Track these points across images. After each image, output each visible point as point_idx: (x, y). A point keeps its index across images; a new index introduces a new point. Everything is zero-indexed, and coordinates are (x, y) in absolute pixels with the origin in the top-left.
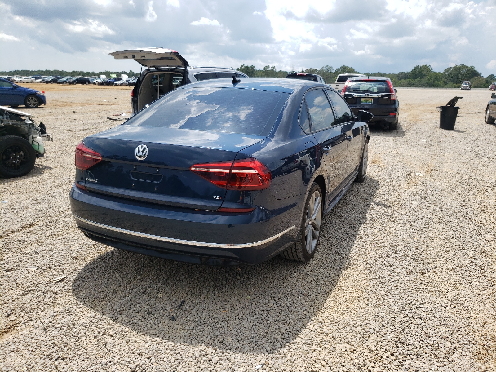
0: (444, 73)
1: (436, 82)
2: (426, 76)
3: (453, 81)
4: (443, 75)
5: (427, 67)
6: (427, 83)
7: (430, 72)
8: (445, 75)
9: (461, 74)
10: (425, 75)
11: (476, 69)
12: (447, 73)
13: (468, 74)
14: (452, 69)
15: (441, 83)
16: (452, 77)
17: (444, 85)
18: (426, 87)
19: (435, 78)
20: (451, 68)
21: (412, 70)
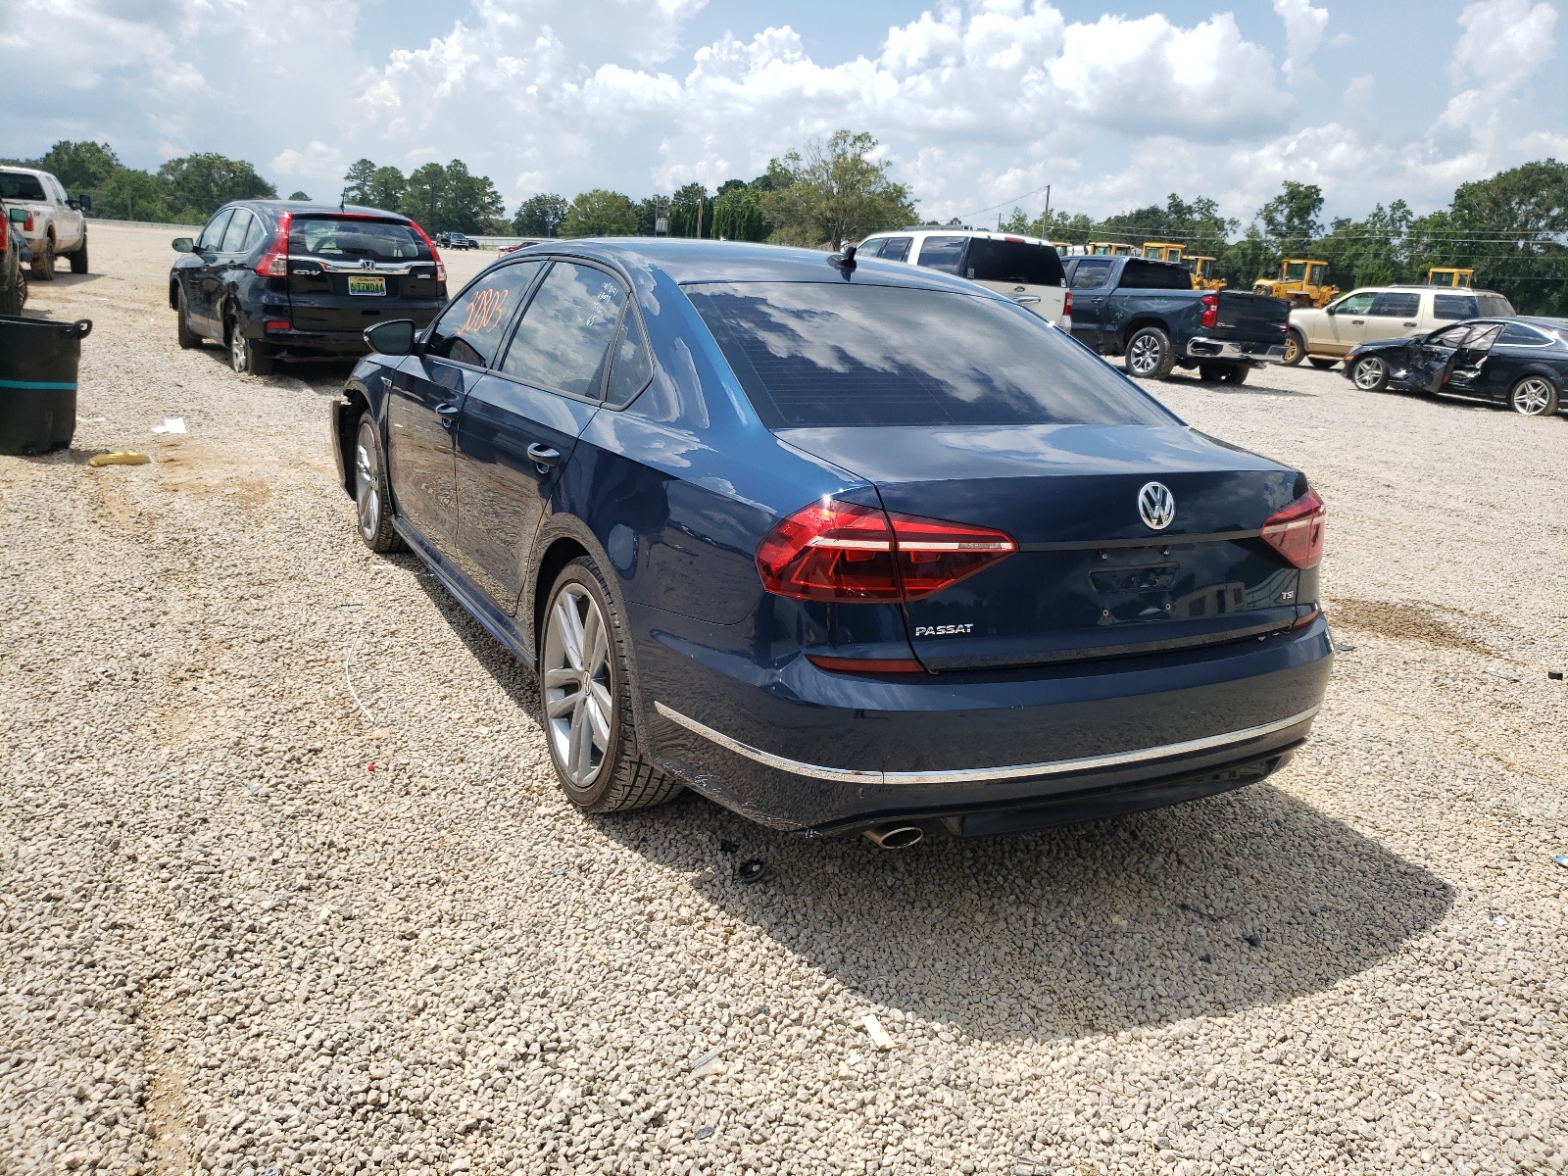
0: (160, 174)
1: (143, 204)
2: (103, 179)
3: (196, 203)
4: (160, 180)
5: (99, 151)
6: (110, 204)
7: (110, 165)
8: (166, 183)
9: (217, 184)
10: (94, 175)
11: (258, 172)
12: (171, 178)
13: (236, 184)
14: (185, 166)
15: (158, 207)
16: (191, 191)
17: (171, 214)
18: (109, 218)
19: (136, 190)
20: (181, 161)
21: (48, 155)
